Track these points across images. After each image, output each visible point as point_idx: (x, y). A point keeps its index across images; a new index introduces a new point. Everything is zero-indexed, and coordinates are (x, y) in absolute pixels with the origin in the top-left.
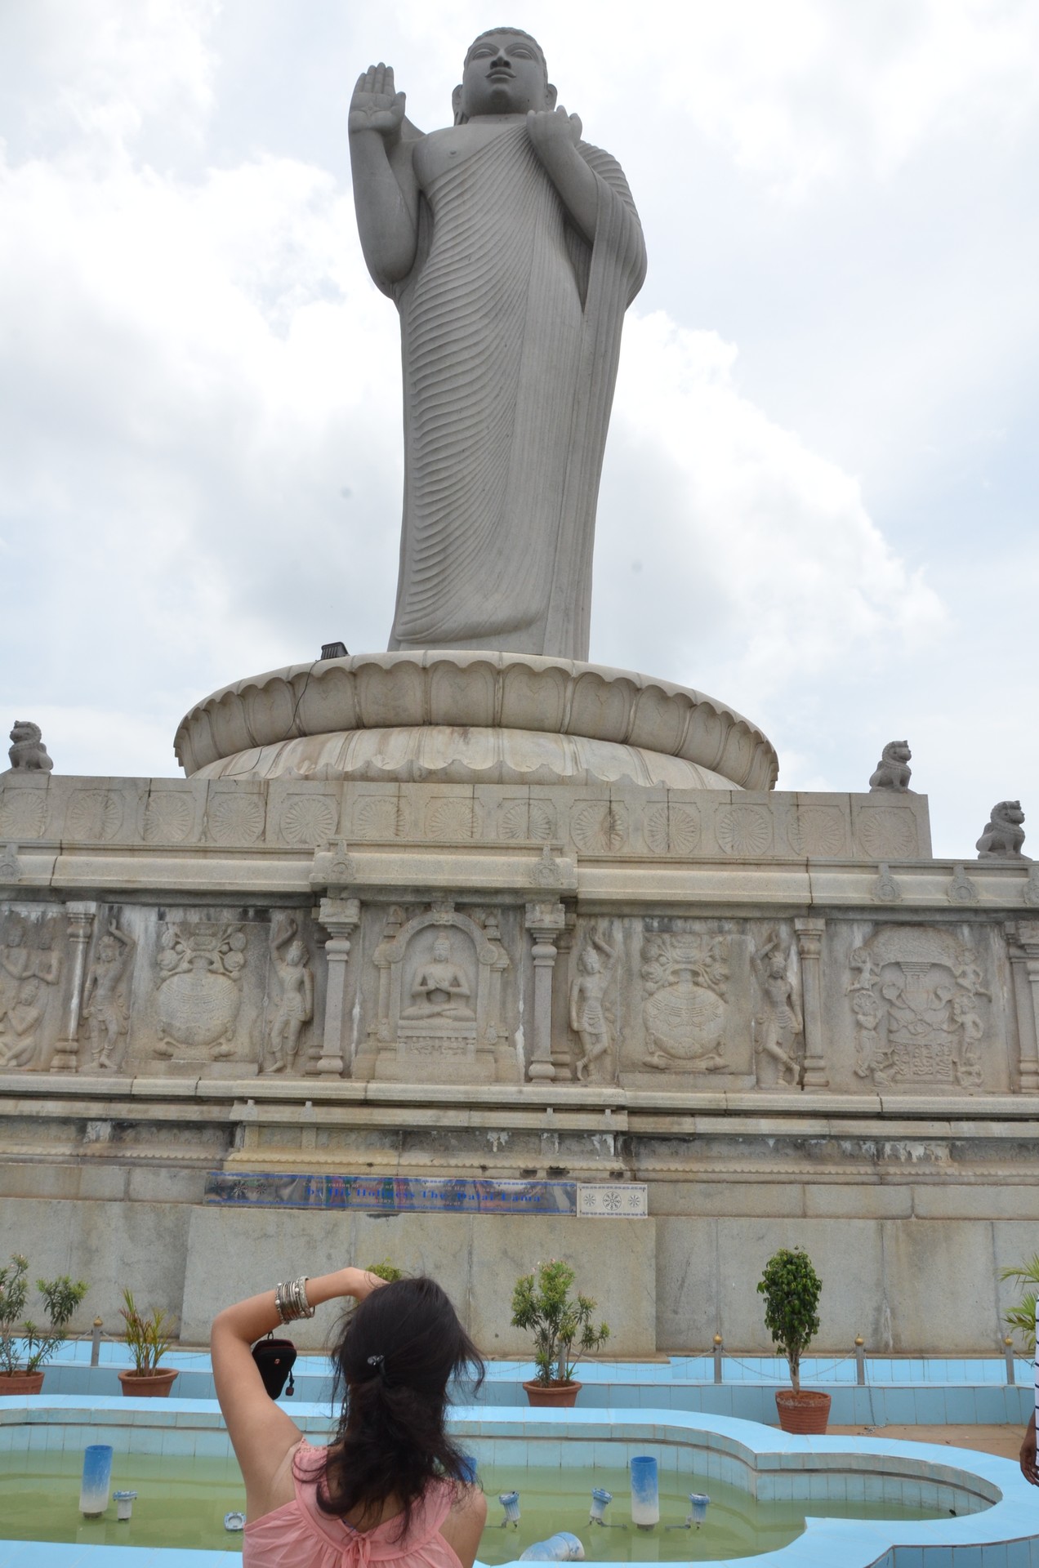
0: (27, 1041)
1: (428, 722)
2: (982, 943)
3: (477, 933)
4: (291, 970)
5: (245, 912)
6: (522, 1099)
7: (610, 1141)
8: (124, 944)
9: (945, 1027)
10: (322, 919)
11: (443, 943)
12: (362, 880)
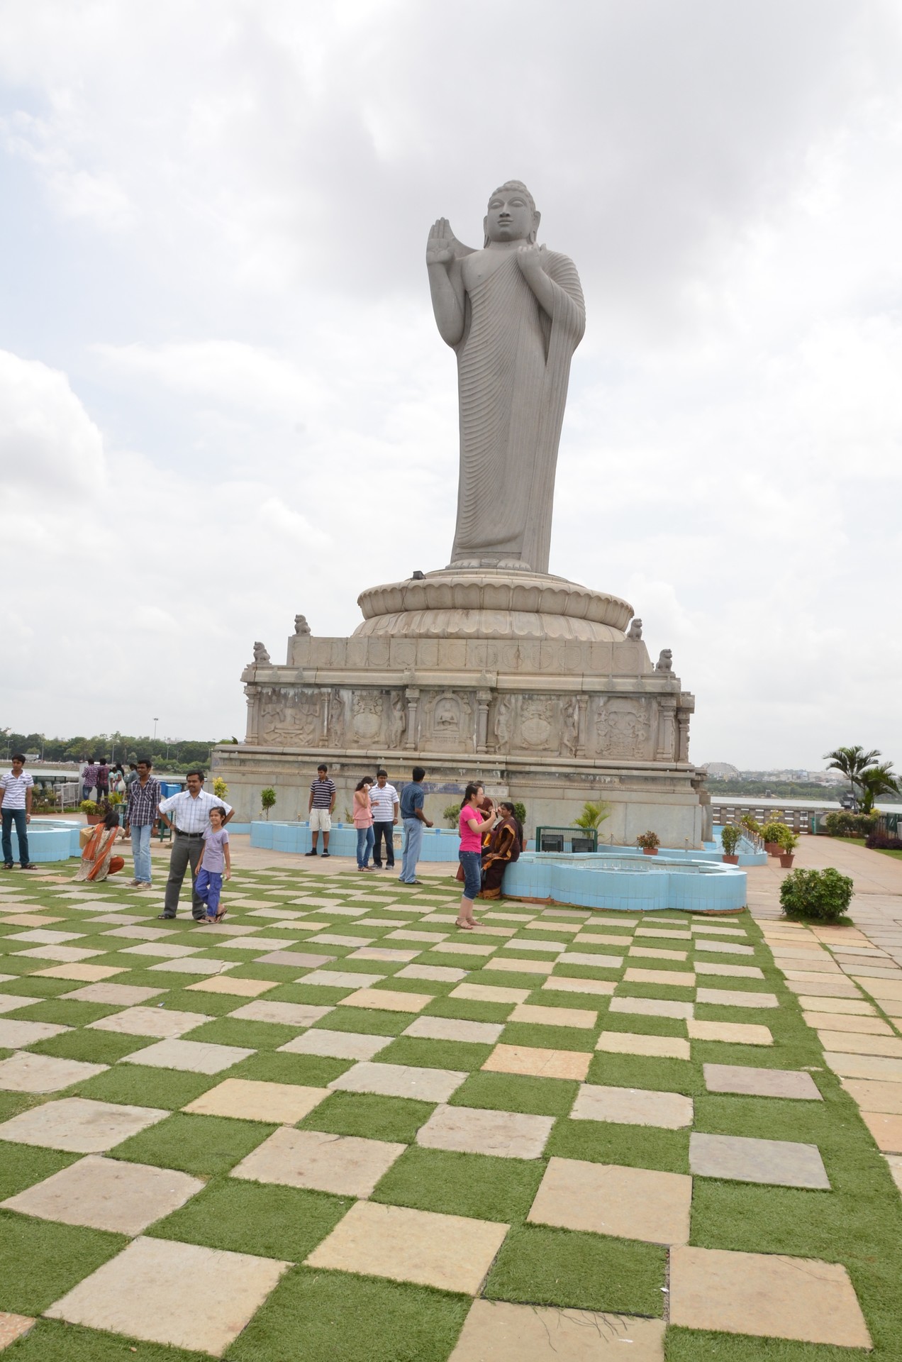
0: (311, 737)
1: (454, 608)
2: (649, 704)
3: (460, 701)
4: (397, 713)
5: (382, 692)
6: (471, 759)
7: (498, 773)
8: (341, 703)
9: (631, 736)
10: (407, 696)
11: (448, 705)
12: (420, 682)
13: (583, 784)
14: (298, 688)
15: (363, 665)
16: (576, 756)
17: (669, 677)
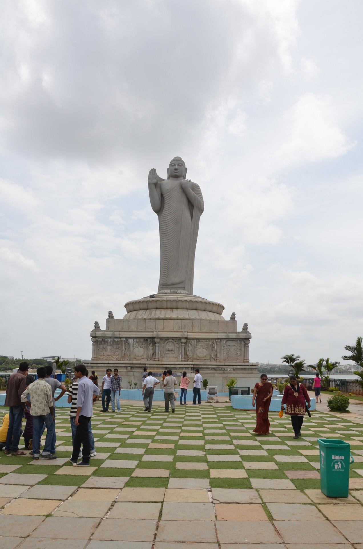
0: (117, 357)
1: (167, 308)
2: (241, 343)
3: (175, 343)
4: (151, 347)
5: (144, 339)
6: (180, 364)
7: (191, 368)
8: (129, 344)
9: (235, 354)
10: (155, 341)
11: (170, 344)
12: (160, 336)
13: (220, 372)
14: (112, 339)
15: (135, 329)
16: (216, 361)
17: (248, 333)
